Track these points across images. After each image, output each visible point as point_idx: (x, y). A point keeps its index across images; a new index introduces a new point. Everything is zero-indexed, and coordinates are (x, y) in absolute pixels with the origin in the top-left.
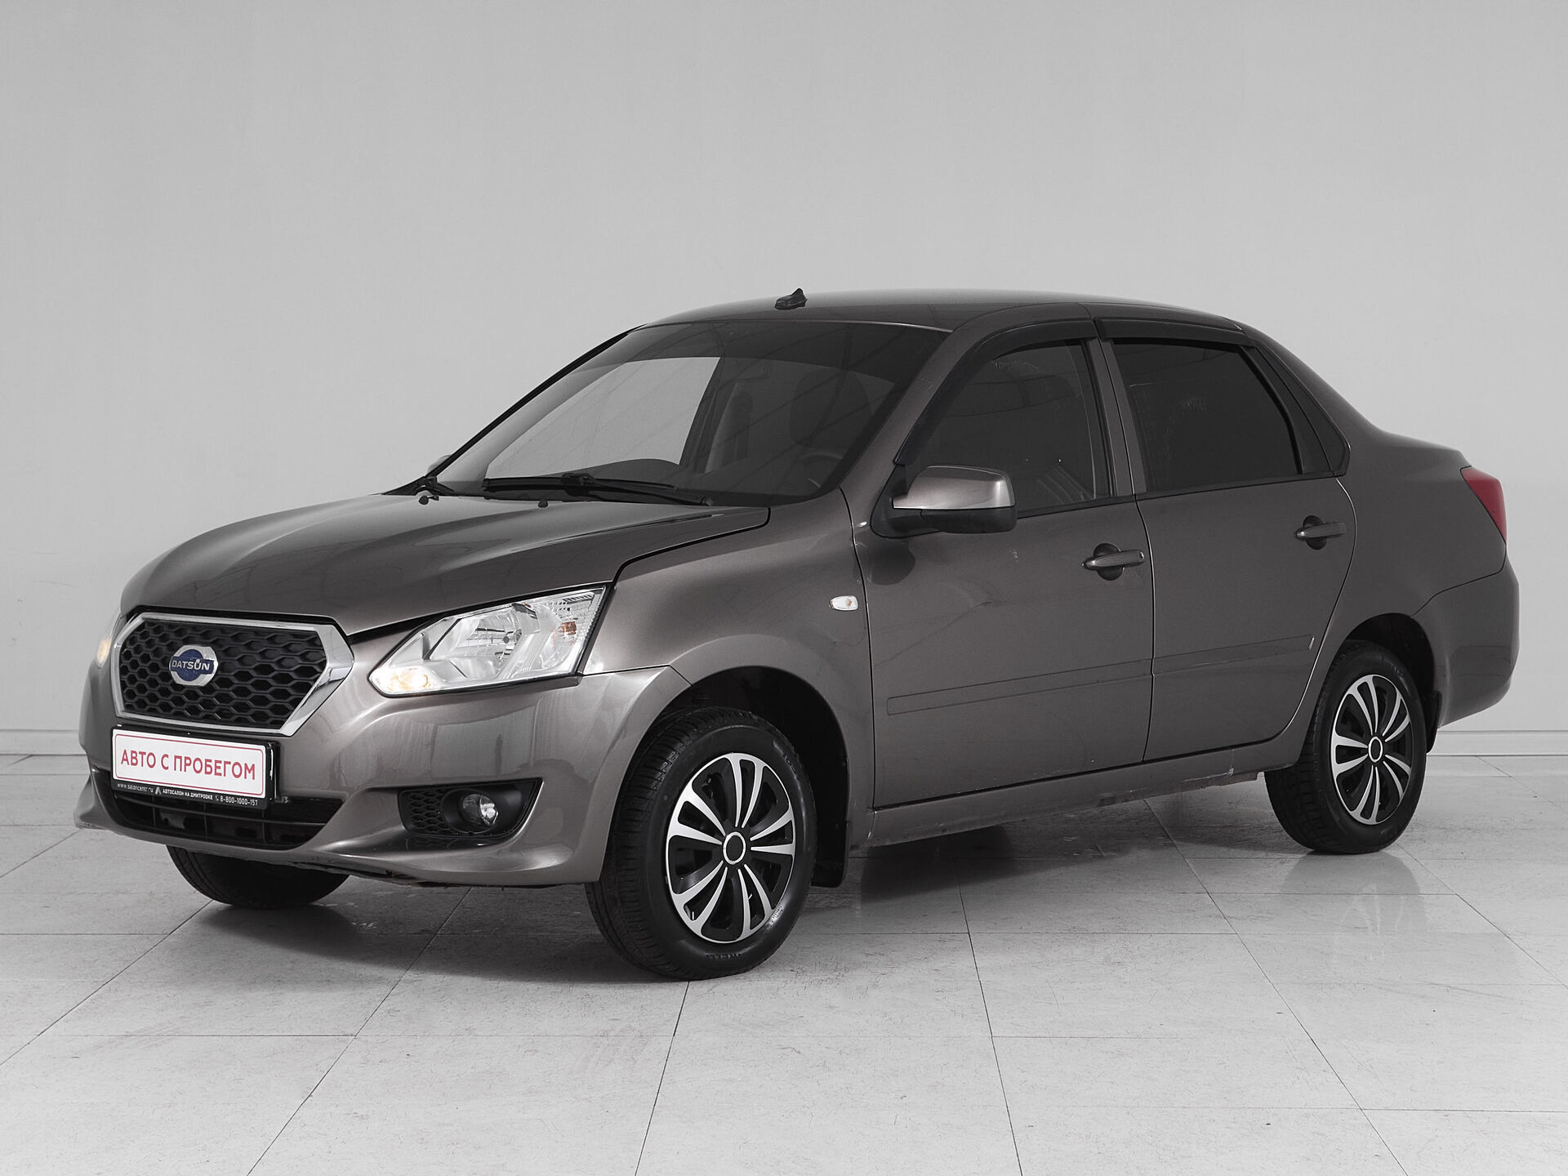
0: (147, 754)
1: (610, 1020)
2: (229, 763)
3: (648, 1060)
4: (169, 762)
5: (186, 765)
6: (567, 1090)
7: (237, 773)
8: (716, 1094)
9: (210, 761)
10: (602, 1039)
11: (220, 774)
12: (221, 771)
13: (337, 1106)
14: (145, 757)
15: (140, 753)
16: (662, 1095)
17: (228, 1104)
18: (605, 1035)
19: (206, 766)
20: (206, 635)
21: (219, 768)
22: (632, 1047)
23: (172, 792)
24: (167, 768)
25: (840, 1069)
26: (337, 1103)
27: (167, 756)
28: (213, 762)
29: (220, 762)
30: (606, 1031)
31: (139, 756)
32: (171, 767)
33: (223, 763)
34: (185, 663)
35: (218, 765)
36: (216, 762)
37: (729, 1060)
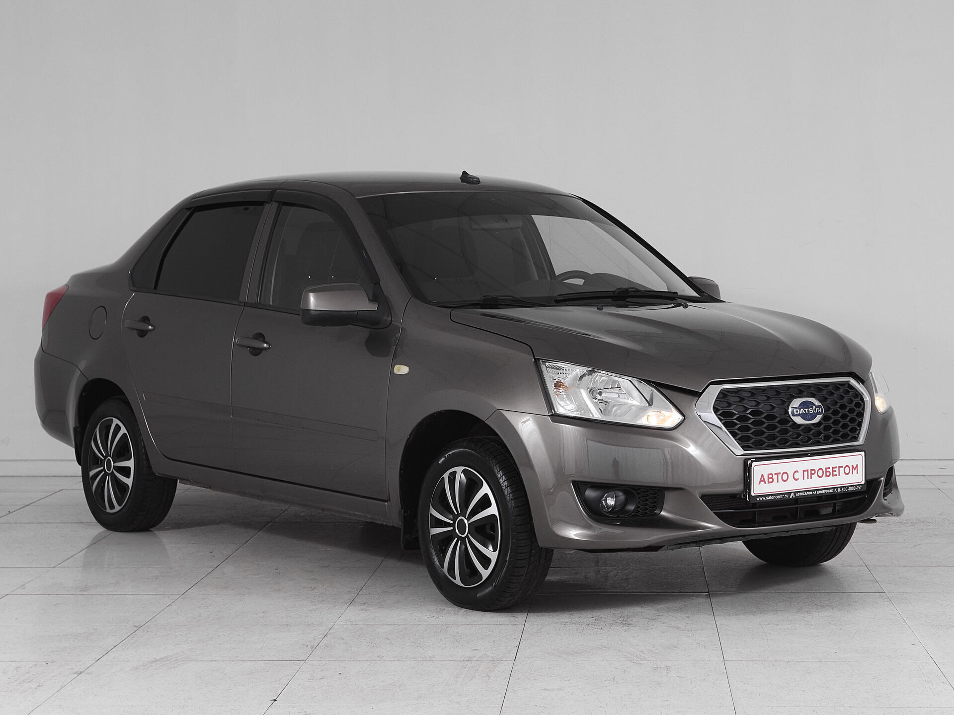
0: (781, 474)
1: (473, 650)
2: (842, 467)
3: (498, 676)
4: (798, 475)
5: (811, 474)
6: (444, 697)
7: (847, 472)
8: (543, 699)
9: (829, 468)
10: (467, 663)
11: (836, 475)
12: (837, 473)
13: (293, 707)
14: (780, 476)
15: (775, 474)
16: (507, 700)
17: (222, 706)
18: (469, 660)
19: (826, 472)
20: (800, 391)
21: (835, 471)
22: (487, 668)
23: (803, 494)
24: (797, 479)
25: (624, 682)
26: (293, 705)
27: (797, 471)
28: (831, 468)
29: (836, 467)
30: (470, 658)
31: (775, 477)
32: (801, 478)
33: (838, 467)
34: (806, 410)
35: (834, 469)
36: (833, 468)
37: (551, 676)
